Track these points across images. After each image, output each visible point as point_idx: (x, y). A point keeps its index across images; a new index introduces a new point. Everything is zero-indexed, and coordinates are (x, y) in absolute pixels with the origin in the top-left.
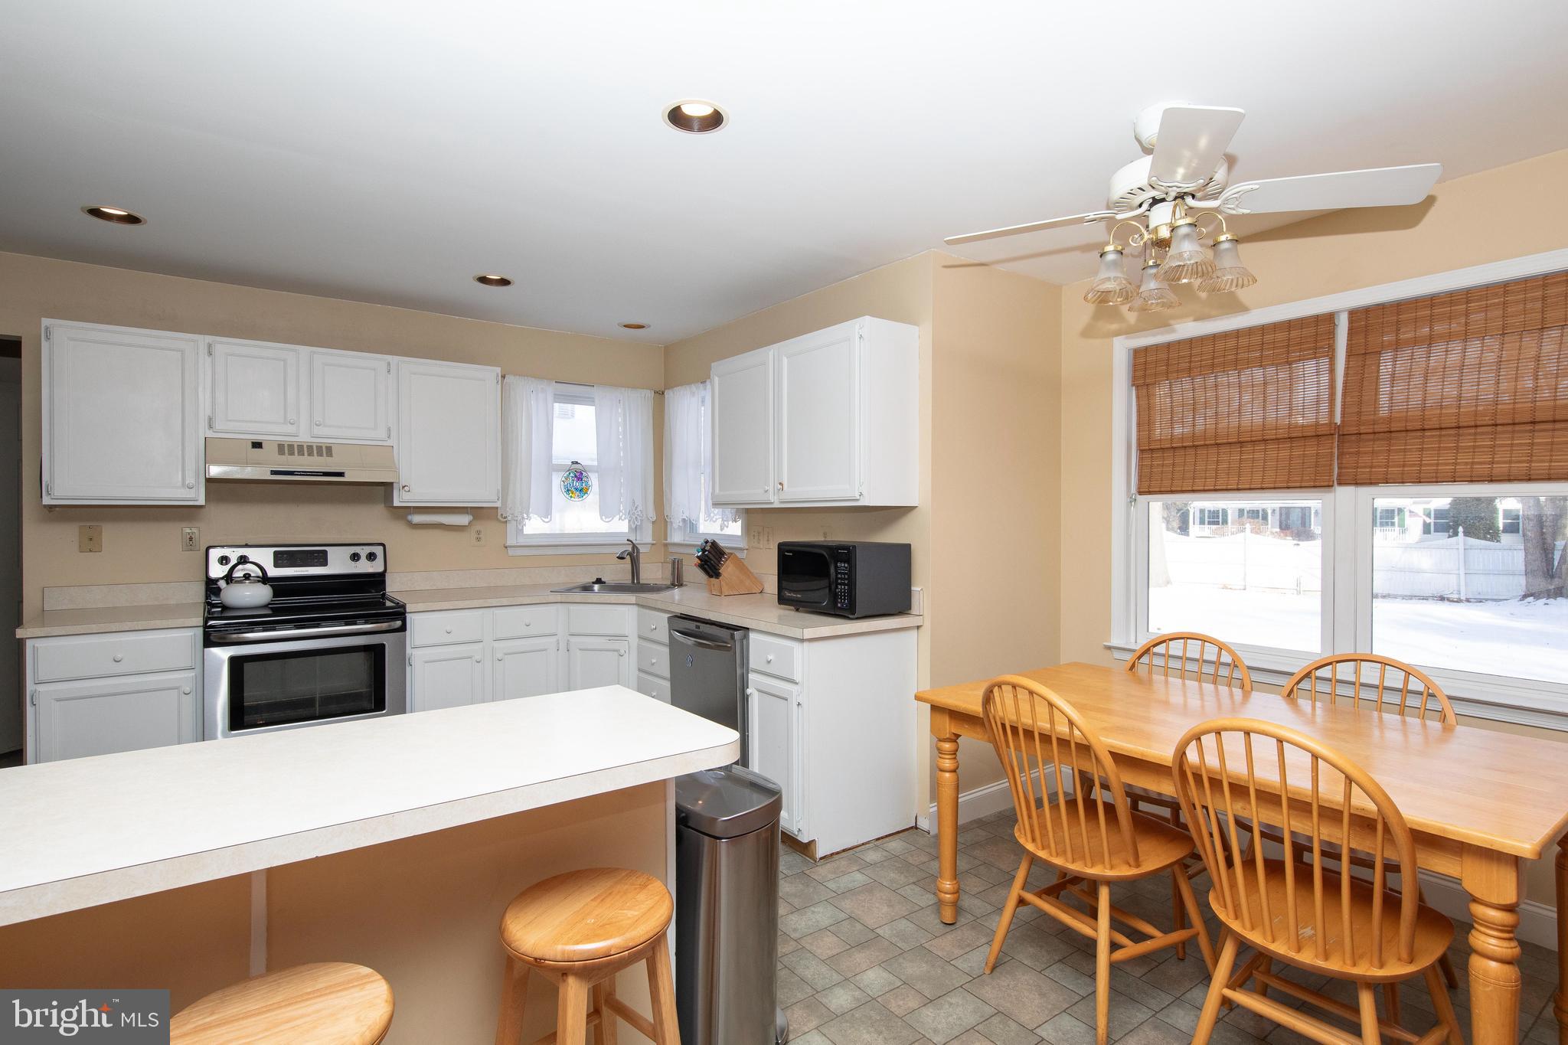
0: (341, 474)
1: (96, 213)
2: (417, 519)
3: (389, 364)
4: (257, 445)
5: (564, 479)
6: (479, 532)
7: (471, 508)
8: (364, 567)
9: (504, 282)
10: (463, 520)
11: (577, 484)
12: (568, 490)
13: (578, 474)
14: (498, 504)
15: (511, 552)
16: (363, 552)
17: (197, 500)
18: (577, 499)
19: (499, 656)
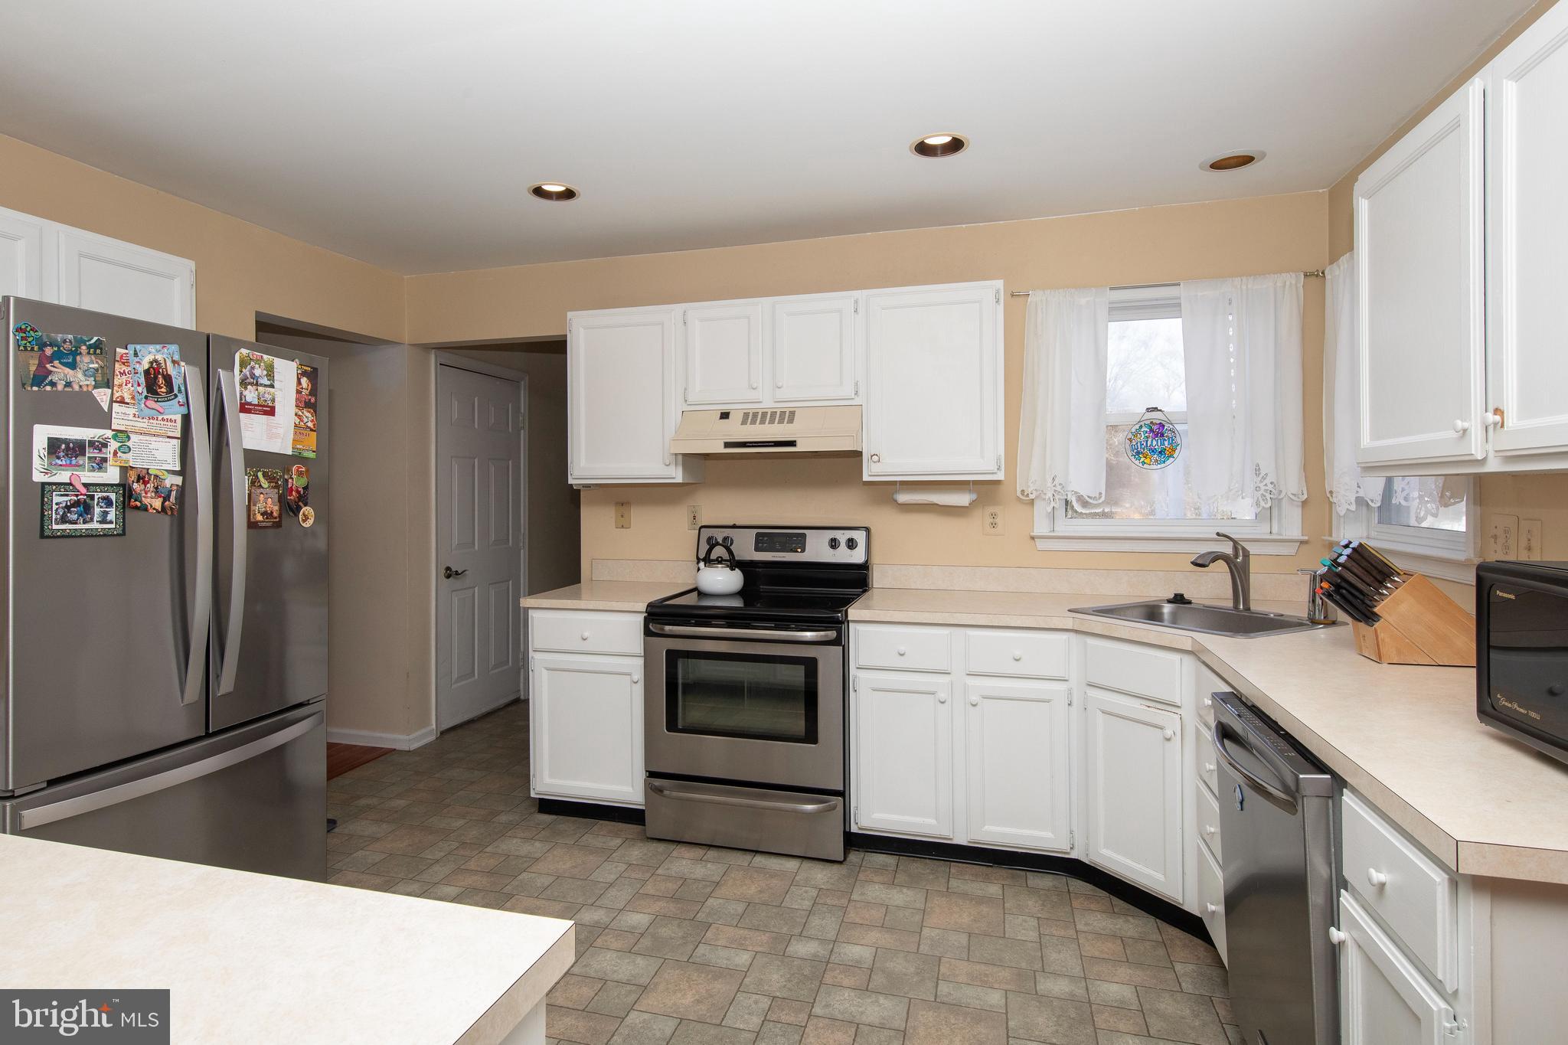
0: (792, 444)
1: (539, 192)
2: (903, 498)
3: (856, 302)
4: (725, 415)
5: (1130, 436)
6: (994, 516)
7: (975, 482)
8: (843, 556)
9: (956, 145)
10: (963, 499)
11: (1155, 443)
12: (1138, 453)
13: (1155, 428)
14: (1000, 476)
15: (1041, 544)
16: (842, 537)
17: (674, 478)
18: (1155, 467)
19: (974, 699)
